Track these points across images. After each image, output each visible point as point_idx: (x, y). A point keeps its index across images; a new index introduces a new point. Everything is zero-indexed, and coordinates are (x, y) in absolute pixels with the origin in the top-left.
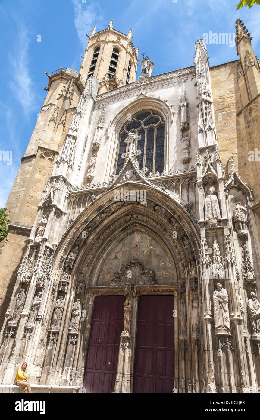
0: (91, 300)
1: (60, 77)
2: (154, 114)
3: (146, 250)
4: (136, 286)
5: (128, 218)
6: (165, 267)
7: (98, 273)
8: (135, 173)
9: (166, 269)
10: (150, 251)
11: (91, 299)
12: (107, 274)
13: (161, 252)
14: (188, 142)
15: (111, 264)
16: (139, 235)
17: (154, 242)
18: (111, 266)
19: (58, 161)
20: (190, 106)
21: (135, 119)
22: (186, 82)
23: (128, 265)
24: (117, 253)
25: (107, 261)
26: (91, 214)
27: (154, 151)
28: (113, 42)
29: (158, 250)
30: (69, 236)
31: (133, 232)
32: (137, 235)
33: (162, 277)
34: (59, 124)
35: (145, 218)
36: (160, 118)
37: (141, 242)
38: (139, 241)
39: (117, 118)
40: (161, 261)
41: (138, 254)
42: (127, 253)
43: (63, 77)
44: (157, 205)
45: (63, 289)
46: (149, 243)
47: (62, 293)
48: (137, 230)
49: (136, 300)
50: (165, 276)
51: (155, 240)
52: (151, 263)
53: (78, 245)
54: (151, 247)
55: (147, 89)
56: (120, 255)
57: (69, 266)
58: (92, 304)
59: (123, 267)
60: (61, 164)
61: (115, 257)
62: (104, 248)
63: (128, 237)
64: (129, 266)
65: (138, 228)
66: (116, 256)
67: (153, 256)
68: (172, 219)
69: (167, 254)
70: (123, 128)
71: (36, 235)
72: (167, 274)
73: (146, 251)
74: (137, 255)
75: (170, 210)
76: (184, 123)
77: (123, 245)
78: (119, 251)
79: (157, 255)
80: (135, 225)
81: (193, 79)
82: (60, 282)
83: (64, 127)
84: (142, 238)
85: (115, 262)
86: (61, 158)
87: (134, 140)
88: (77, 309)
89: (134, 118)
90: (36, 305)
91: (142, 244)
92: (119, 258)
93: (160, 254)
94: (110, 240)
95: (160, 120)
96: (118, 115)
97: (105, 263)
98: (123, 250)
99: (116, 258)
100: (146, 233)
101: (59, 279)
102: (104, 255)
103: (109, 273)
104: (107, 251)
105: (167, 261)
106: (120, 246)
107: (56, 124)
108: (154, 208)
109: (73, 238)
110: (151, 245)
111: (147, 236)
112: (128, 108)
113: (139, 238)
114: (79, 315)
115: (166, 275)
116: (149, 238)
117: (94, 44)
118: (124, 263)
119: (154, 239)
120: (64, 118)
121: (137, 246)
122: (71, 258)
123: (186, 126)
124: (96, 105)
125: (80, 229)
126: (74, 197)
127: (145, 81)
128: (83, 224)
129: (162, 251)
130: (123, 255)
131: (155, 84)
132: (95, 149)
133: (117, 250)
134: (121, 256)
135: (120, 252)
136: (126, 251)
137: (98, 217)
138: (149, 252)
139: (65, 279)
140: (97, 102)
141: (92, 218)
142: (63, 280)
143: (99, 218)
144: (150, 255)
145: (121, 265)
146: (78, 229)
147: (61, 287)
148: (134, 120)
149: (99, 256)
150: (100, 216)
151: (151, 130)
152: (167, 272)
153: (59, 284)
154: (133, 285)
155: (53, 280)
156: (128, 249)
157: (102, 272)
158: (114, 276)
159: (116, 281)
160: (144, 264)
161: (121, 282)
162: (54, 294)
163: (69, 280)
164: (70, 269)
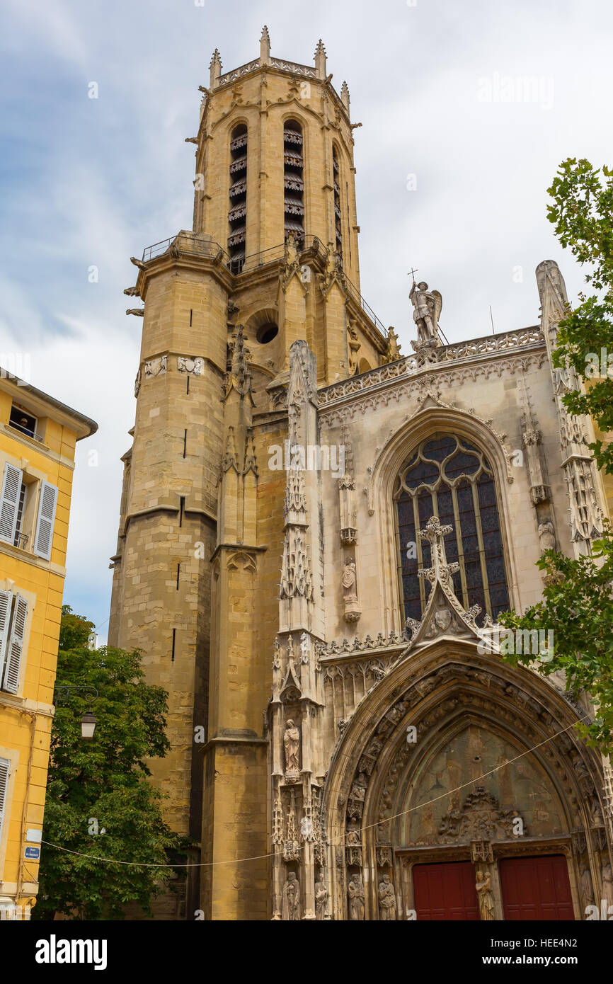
0: (406, 875)
1: (169, 264)
2: (464, 443)
3: (496, 767)
4: (492, 843)
5: (452, 704)
6: (539, 800)
7: (409, 821)
8: (454, 615)
9: (542, 804)
10: (506, 769)
11: (406, 871)
12: (426, 819)
13: (528, 770)
14: (552, 537)
15: (431, 798)
16: (478, 736)
17: (510, 750)
19: (284, 593)
20: (544, 441)
21: (423, 459)
22: (529, 372)
23: (468, 802)
24: (438, 775)
25: (421, 793)
26: (379, 708)
27: (481, 547)
28: (281, 104)
29: (522, 766)
30: (343, 756)
31: (464, 730)
32: (473, 736)
33: (537, 820)
34: (244, 475)
35: (487, 706)
36: (480, 458)
37: (484, 750)
38: (479, 748)
39: (383, 461)
40: (531, 789)
41: (482, 775)
42: (460, 773)
43: (178, 264)
44: (509, 684)
45: (357, 861)
46: (500, 752)
47: (354, 869)
48: (472, 726)
49: (496, 869)
50: (542, 819)
51: (512, 746)
52: (511, 793)
53: (365, 772)
54: (507, 762)
55: (440, 383)
56: (445, 780)
57: (356, 815)
58: (410, 881)
59: (458, 804)
60: (294, 600)
61: (435, 783)
62: (413, 768)
63: (456, 739)
64: (471, 802)
65: (475, 722)
66: (437, 781)
67: (512, 778)
68: (544, 714)
69: (540, 775)
70: (398, 480)
71: (284, 765)
72: (545, 813)
73: (497, 769)
74: (480, 778)
75: (538, 697)
76: (538, 489)
77: (448, 759)
78: (442, 771)
79: (521, 777)
80: (468, 717)
81: (543, 365)
82: (347, 849)
83: (257, 477)
84: (485, 743)
85: (438, 794)
86: (290, 585)
87: (438, 537)
88: (386, 896)
89: (420, 455)
90: (321, 899)
91: (486, 754)
92: (444, 785)
93: (526, 775)
94: (422, 751)
95: (482, 465)
96: (383, 452)
97: (418, 798)
98: (450, 768)
99: (438, 786)
100: (489, 731)
101: (343, 843)
102: (414, 783)
103: (430, 817)
104: (419, 773)
105: (542, 788)
106: (442, 761)
107: (238, 474)
108: (504, 690)
109: (352, 758)
110: (505, 756)
111: (495, 738)
112: (402, 434)
113: (479, 741)
114: (393, 906)
115: (544, 816)
116: (498, 741)
117: (225, 116)
118: (456, 796)
119: (509, 743)
120: (250, 453)
121: (477, 759)
122: (356, 798)
123: (544, 498)
124: (322, 420)
125: (362, 739)
126: (333, 669)
127: (430, 357)
128: (367, 728)
129: (530, 768)
130: (451, 778)
131: (456, 371)
132: (347, 543)
133: (438, 768)
134: (448, 780)
135: (444, 772)
136: (457, 771)
137: (395, 711)
138: (504, 772)
139: (355, 843)
140: (324, 411)
141: (381, 715)
142: (352, 845)
143: (397, 714)
144: (506, 777)
145: (451, 799)
146: (359, 741)
147: (352, 858)
148: (421, 461)
149: (405, 785)
150: (397, 709)
151: (464, 488)
152: (546, 810)
153: (346, 854)
154: (486, 843)
155: (334, 848)
156: (459, 765)
157: (417, 816)
158: (443, 826)
159: (450, 834)
160: (498, 795)
161: (460, 837)
162: (341, 873)
163: (361, 844)
164: (359, 821)
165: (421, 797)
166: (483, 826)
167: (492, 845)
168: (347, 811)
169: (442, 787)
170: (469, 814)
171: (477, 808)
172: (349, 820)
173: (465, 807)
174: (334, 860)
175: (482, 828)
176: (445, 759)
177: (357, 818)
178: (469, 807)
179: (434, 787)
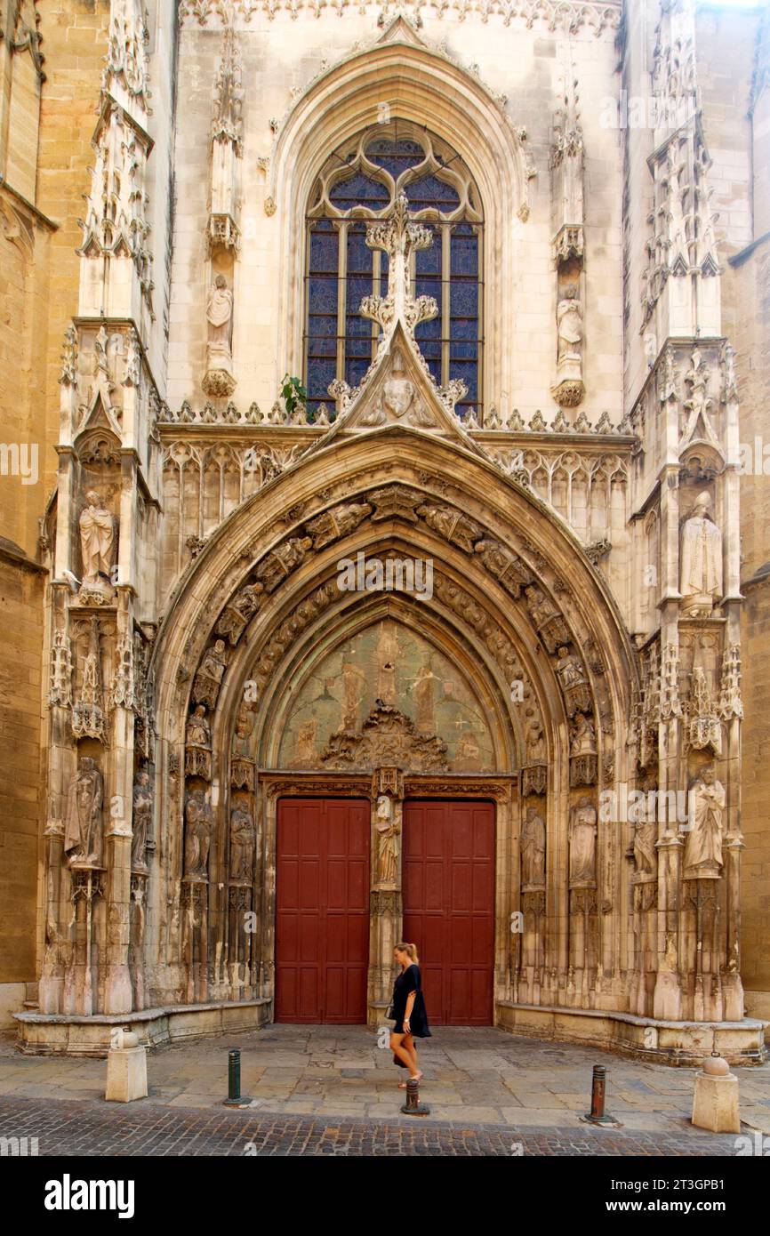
0: (269, 807)
3: (415, 681)
4: (407, 772)
6: (468, 731)
7: (279, 734)
9: (472, 735)
10: (429, 687)
11: (269, 803)
12: (304, 739)
13: (458, 690)
15: (314, 712)
16: (393, 636)
17: (438, 661)
18: (314, 720)
23: (372, 719)
24: (328, 682)
25: (300, 704)
29: (452, 684)
31: (376, 624)
32: (386, 634)
33: (463, 755)
37: (400, 657)
38: (393, 652)
40: (459, 715)
41: (393, 689)
42: (360, 684)
45: (203, 771)
46: (423, 662)
48: (388, 618)
50: (469, 755)
51: (443, 656)
52: (431, 717)
53: (226, 638)
54: (431, 675)
56: (338, 690)
57: (205, 702)
58: (274, 816)
59: (353, 723)
61: (323, 693)
62: (294, 662)
64: (377, 720)
65: (394, 612)
66: (326, 690)
67: (435, 697)
72: (475, 748)
73: (415, 684)
74: (389, 693)
77: (345, 661)
78: (335, 678)
79: (448, 698)
82: (187, 750)
84: (403, 646)
85: (325, 708)
88: (242, 828)
90: (143, 809)
91: (403, 663)
92: (336, 696)
93: (456, 696)
97: (295, 710)
98: (347, 674)
99: (327, 696)
100: (414, 631)
101: (182, 739)
102: (294, 685)
103: (309, 736)
104: (302, 672)
105: (475, 717)
106: (336, 663)
108: (474, 543)
110: (429, 667)
111: (419, 640)
113: (395, 642)
114: (251, 843)
115: (472, 751)
116: (422, 648)
118: (352, 712)
119: (439, 651)
121: (388, 666)
122: (210, 676)
126: (182, 450)
129: (464, 687)
130: (347, 688)
133: (328, 672)
134: (343, 691)
135: (337, 681)
136: (357, 680)
138: (424, 689)
139: (201, 743)
141: (264, 548)
142: (196, 744)
143: (291, 553)
144: (427, 695)
145: (344, 716)
147: (194, 765)
148: (360, 164)
149: (281, 684)
152: (476, 743)
153: (186, 758)
154: (400, 771)
155: (166, 744)
156: (361, 672)
157: (289, 734)
158: (332, 747)
159: (344, 758)
160: (413, 719)
161: (355, 764)
162: (177, 784)
163: (211, 746)
164: (210, 714)
165: (299, 710)
166: (389, 754)
167: (405, 777)
168: (192, 693)
169: (333, 699)
170: (370, 733)
171: (384, 729)
172: (193, 708)
173: (368, 726)
174: (166, 762)
175: (389, 757)
176: (340, 661)
177: (207, 707)
178: (374, 725)
179: (320, 697)
